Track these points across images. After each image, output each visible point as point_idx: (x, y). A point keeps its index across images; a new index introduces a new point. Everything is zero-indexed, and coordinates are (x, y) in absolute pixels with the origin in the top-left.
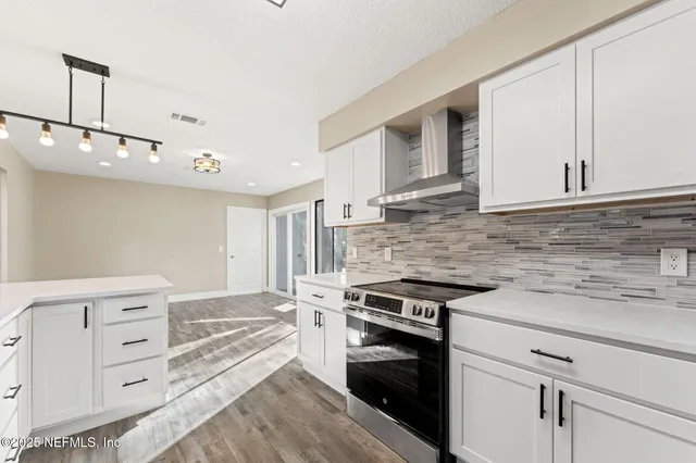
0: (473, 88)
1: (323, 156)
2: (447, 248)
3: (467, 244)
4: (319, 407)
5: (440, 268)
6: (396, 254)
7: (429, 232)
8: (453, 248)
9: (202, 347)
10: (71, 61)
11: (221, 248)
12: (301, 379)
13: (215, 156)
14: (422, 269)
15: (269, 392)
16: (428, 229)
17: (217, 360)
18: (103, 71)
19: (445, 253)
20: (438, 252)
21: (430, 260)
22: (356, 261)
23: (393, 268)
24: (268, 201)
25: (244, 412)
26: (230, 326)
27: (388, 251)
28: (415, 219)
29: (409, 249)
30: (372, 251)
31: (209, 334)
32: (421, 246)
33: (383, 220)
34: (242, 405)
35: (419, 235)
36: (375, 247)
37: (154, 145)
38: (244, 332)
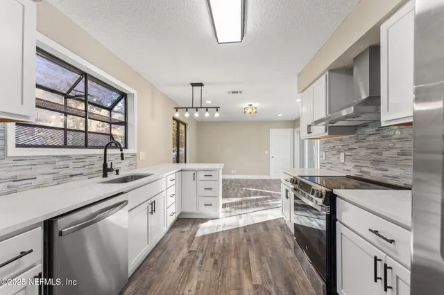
0: (376, 30)
1: (300, 95)
2: (381, 154)
3: (395, 151)
4: (281, 243)
5: (376, 169)
6: (347, 157)
7: (369, 141)
8: (386, 154)
9: (244, 201)
10: (193, 85)
11: (266, 152)
12: (281, 227)
13: (254, 105)
14: (363, 169)
15: (261, 228)
16: (368, 138)
17: (247, 208)
18: (201, 85)
19: (378, 157)
20: (375, 156)
21: (369, 162)
22: (326, 162)
23: (346, 168)
24: (294, 123)
25: (245, 231)
26: (262, 194)
27: (342, 154)
28: (359, 132)
29: (356, 154)
30: (334, 155)
31: (250, 196)
32: (363, 152)
33: (327, 134)
34: (245, 229)
35: (362, 144)
36: (335, 152)
37: (217, 109)
38: (267, 198)
